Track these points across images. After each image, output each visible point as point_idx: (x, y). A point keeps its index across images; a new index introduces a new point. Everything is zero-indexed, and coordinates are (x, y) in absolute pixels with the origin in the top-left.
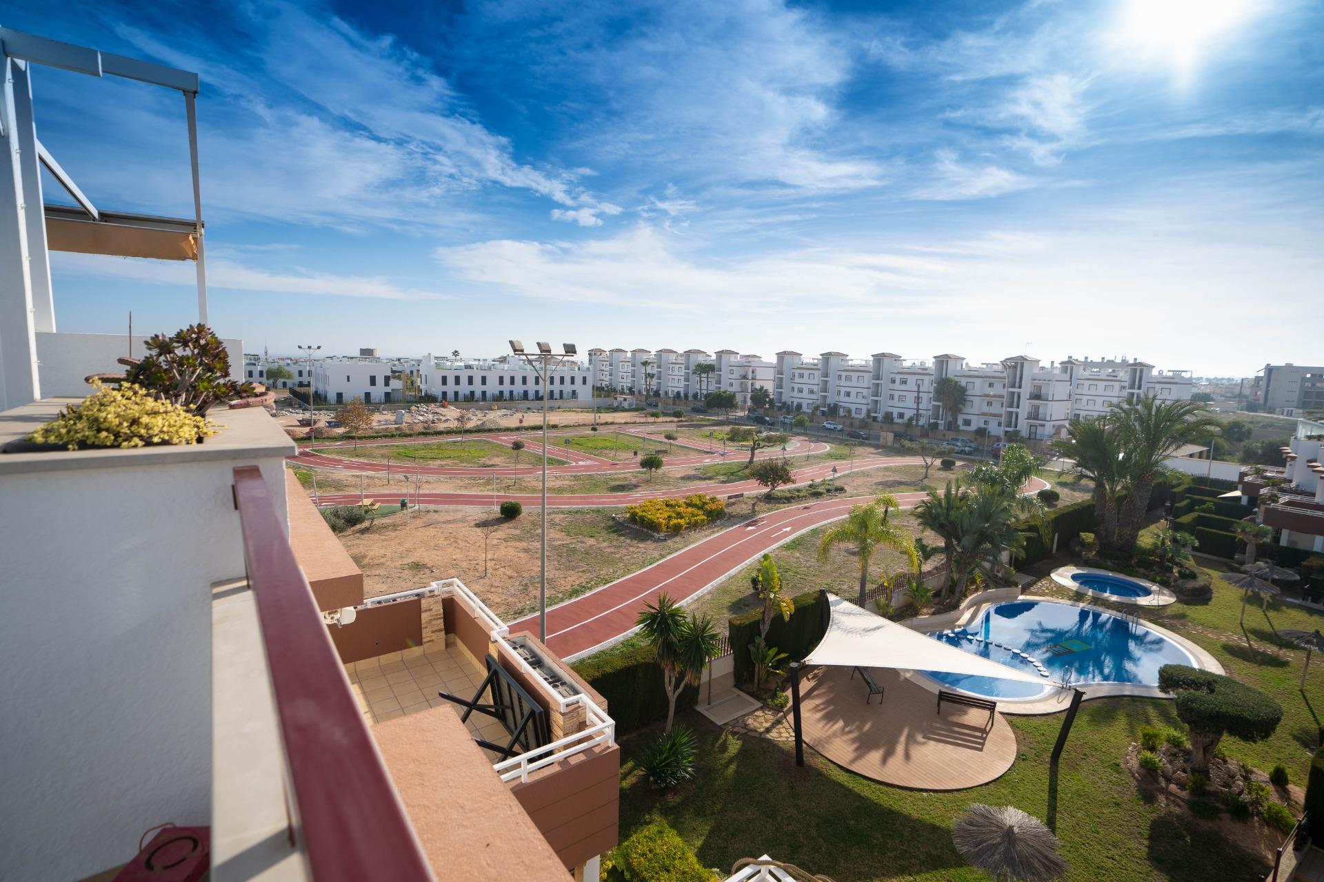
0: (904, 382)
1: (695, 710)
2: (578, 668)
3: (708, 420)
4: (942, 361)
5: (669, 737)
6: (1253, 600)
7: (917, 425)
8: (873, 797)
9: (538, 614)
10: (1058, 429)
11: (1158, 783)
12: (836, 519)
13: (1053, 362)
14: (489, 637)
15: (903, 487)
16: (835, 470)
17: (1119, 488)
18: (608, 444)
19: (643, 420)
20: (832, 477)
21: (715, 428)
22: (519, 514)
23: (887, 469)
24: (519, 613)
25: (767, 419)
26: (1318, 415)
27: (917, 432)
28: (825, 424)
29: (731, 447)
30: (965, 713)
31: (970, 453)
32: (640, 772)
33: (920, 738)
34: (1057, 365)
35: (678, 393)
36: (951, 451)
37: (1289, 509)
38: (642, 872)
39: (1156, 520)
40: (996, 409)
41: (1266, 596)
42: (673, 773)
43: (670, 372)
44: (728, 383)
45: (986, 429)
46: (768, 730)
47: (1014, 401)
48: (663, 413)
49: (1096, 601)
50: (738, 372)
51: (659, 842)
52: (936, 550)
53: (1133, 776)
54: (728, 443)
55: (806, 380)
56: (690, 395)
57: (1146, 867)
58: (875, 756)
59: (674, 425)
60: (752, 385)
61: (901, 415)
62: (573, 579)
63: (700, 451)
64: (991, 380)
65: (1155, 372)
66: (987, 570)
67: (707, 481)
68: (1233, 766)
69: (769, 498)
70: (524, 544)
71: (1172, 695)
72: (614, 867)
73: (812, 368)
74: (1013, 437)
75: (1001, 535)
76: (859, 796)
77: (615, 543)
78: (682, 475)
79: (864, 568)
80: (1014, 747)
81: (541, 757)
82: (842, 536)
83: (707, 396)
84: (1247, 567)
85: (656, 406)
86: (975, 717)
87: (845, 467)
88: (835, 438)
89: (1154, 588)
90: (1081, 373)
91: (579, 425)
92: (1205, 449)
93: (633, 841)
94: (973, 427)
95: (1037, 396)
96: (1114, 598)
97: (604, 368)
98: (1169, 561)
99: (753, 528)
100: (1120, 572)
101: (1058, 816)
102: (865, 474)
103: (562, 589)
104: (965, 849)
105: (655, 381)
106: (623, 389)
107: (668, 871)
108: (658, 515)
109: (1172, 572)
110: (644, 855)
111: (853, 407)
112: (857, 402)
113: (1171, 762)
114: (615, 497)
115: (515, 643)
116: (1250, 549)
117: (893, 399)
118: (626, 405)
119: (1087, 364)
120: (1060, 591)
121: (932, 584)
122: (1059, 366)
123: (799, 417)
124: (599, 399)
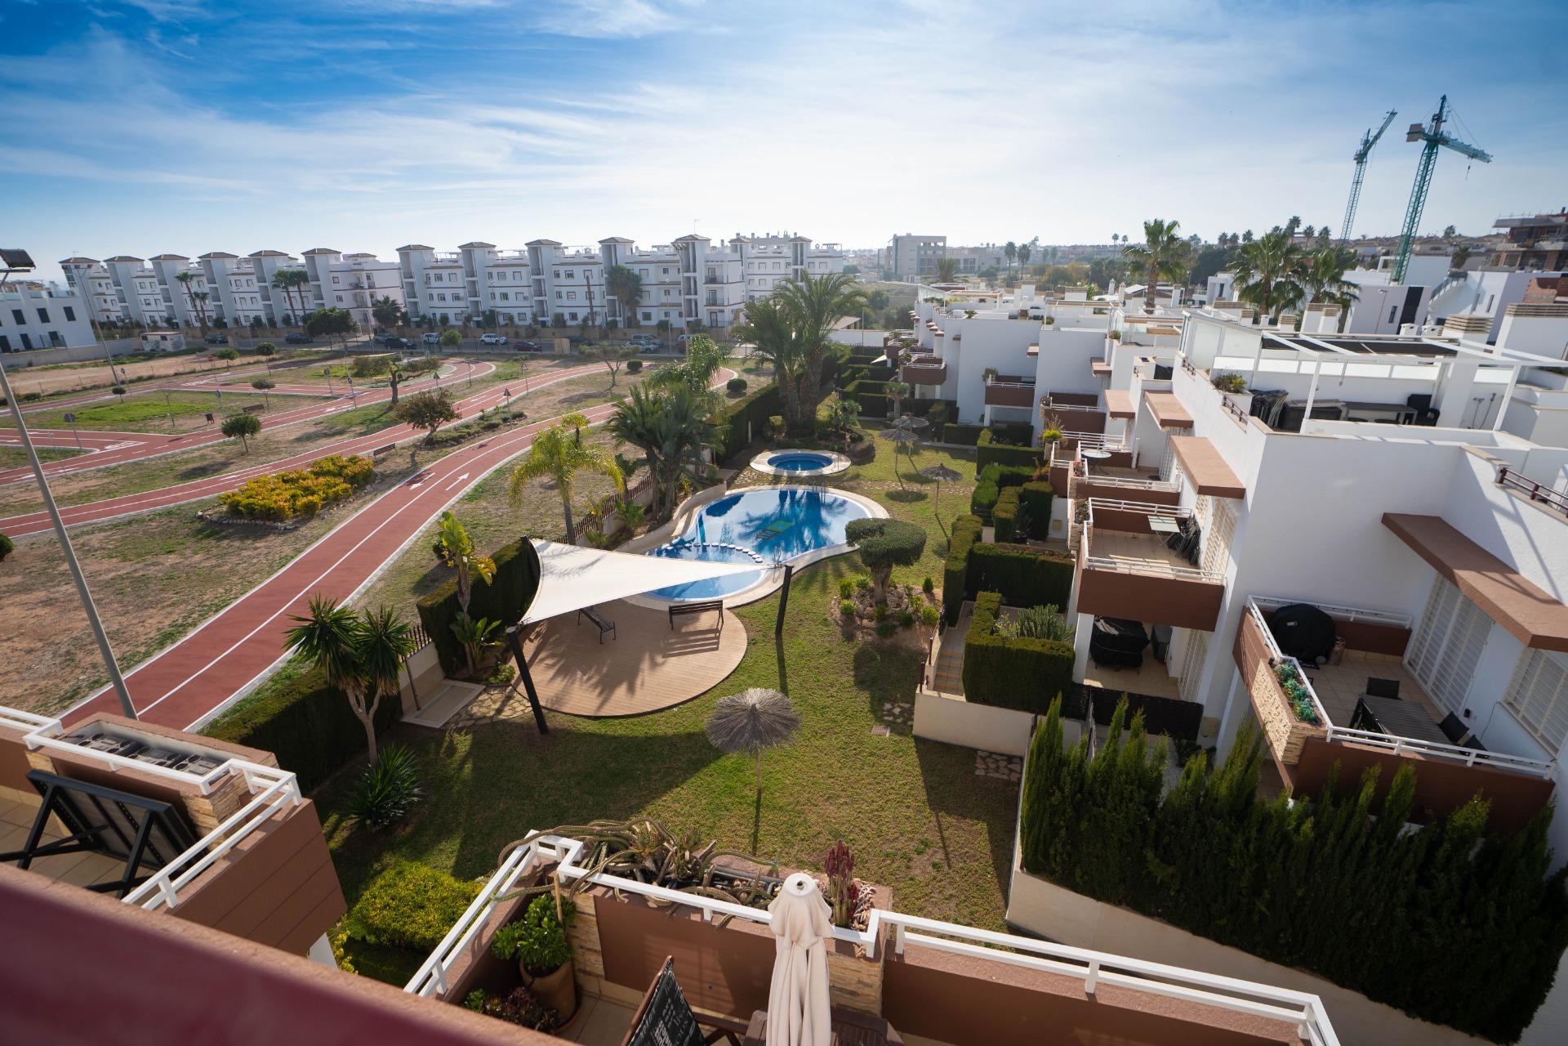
0: (570, 275)
1: (404, 723)
2: (213, 731)
3: (317, 352)
4: (610, 245)
5: (377, 766)
6: (902, 449)
7: (594, 326)
8: (628, 732)
9: (110, 686)
10: (736, 313)
11: (854, 622)
12: (522, 452)
13: (722, 241)
14: (25, 747)
15: (590, 400)
16: (508, 394)
17: (796, 367)
18: (155, 411)
19: (207, 366)
20: (506, 403)
21: (329, 363)
22: (9, 550)
23: (569, 382)
24: (71, 698)
25: (404, 340)
26: (930, 280)
27: (596, 334)
28: (483, 338)
29: (361, 386)
30: (697, 619)
31: (655, 351)
32: (351, 821)
33: (659, 659)
34: (727, 243)
35: (257, 320)
36: (635, 352)
37: (918, 366)
38: (389, 925)
39: (829, 394)
40: (675, 297)
41: (910, 444)
42: (396, 803)
43: (234, 288)
44: (335, 297)
45: (667, 322)
46: (499, 711)
47: (690, 288)
48: (239, 351)
49: (792, 480)
50: (345, 281)
51: (402, 884)
52: (639, 463)
53: (838, 624)
54: (355, 380)
55: (445, 282)
56: (278, 319)
57: (855, 691)
58: (621, 691)
59: (264, 367)
60: (372, 296)
61: (574, 316)
62: (156, 621)
63: (315, 398)
64: (665, 265)
65: (813, 247)
66: (691, 473)
67: (338, 437)
68: (901, 589)
69: (431, 443)
70: (41, 595)
71: (857, 546)
72: (349, 938)
73: (451, 265)
74: (695, 327)
75: (700, 434)
76: (614, 737)
77: (214, 551)
78: (298, 434)
79: (567, 499)
80: (744, 635)
81: (189, 864)
82: (532, 470)
83: (305, 318)
84: (896, 422)
85: (224, 342)
86: (707, 620)
87: (519, 388)
88: (500, 354)
89: (834, 456)
90: (751, 251)
91: (85, 389)
92: (858, 319)
93: (367, 899)
94: (654, 321)
95: (712, 280)
96: (805, 473)
97: (103, 289)
98: (842, 429)
99: (419, 485)
100: (807, 448)
101: (788, 680)
102: (547, 393)
103: (142, 639)
104: (720, 741)
105: (209, 304)
106: (154, 322)
107: (422, 907)
108: (274, 498)
109: (845, 439)
110: (386, 906)
111: (514, 312)
112: (517, 305)
113: (861, 603)
114: (193, 487)
115: (80, 737)
116: (897, 406)
117: (560, 297)
118: (168, 346)
119: (755, 241)
120: (760, 478)
121: (641, 500)
122: (729, 245)
123: (447, 333)
124: (112, 342)
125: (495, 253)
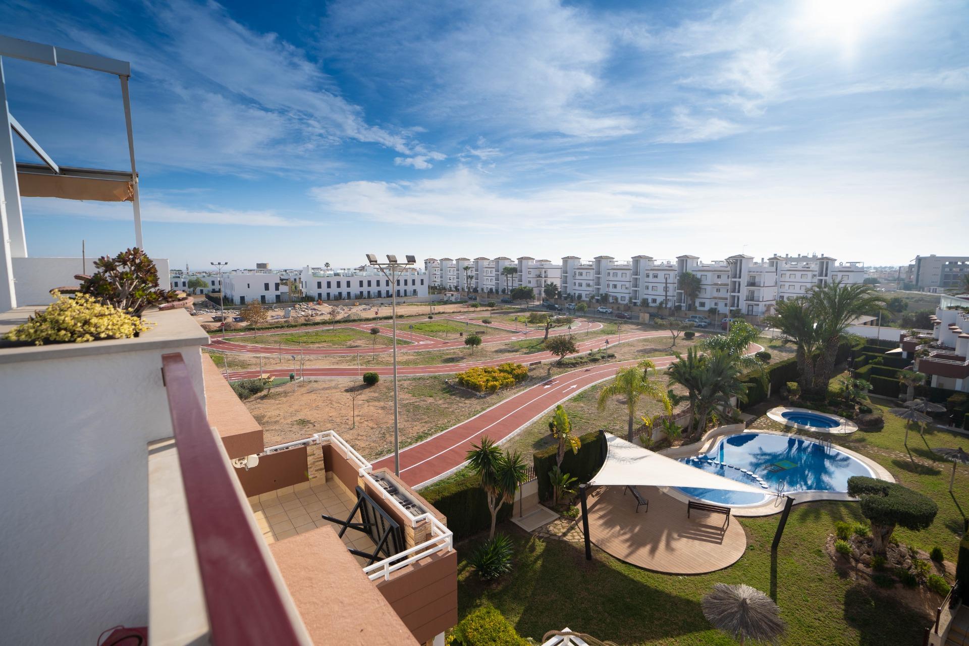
0: (656, 276)
1: (511, 522)
2: (423, 493)
3: (514, 308)
4: (683, 260)
5: (493, 542)
6: (913, 427)
7: (666, 307)
8: (643, 581)
9: (393, 454)
10: (768, 307)
11: (850, 563)
12: (607, 378)
13: (763, 259)
14: (358, 473)
15: (657, 353)
16: (607, 342)
17: (814, 349)
18: (441, 328)
19: (466, 310)
20: (605, 347)
21: (518, 314)
22: (377, 382)
23: (645, 340)
24: (380, 455)
25: (557, 306)
26: (955, 292)
27: (667, 312)
28: (599, 309)
29: (531, 328)
30: (709, 516)
31: (705, 327)
32: (471, 569)
33: (675, 536)
34: (766, 260)
35: (491, 289)
36: (691, 326)
37: (937, 360)
38: (476, 642)
39: (842, 371)
40: (723, 293)
41: (922, 424)
42: (496, 568)
43: (485, 274)
44: (528, 281)
45: (716, 309)
46: (565, 534)
47: (736, 287)
48: (480, 304)
49: (800, 432)
50: (534, 273)
51: (487, 620)
52: (683, 398)
53: (832, 558)
54: (529, 325)
55: (584, 277)
56: (500, 290)
57: (843, 625)
58: (644, 551)
59: (489, 313)
60: (545, 282)
61: (654, 301)
62: (418, 428)
63: (508, 331)
64: (719, 273)
65: (837, 264)
66: (720, 411)
67: (514, 353)
68: (903, 548)
69: (559, 364)
70: (382, 404)
71: (858, 498)
72: (455, 640)
73: (589, 268)
74: (736, 314)
75: (730, 386)
76: (633, 581)
77: (448, 400)
78: (496, 349)
79: (632, 413)
80: (744, 541)
81: (398, 561)
82: (613, 390)
83: (512, 291)
84: (908, 403)
85: (475, 299)
86: (716, 519)
87: (614, 340)
88: (606, 319)
89: (842, 421)
90: (784, 266)
91: (419, 315)
92: (875, 318)
93: (468, 620)
94: (707, 308)
95: (752, 284)
96: (813, 429)
97: (436, 272)
98: (852, 400)
99: (548, 386)
100: (817, 409)
101: (778, 590)
102: (629, 345)
103: (410, 435)
104: (712, 617)
105: (474, 280)
106: (450, 288)
107: (495, 641)
108: (479, 379)
109: (854, 409)
110: (476, 630)
111: (619, 296)
112: (622, 292)
113: (858, 548)
114: (448, 367)
115: (377, 477)
116: (910, 390)
117: (648, 289)
118: (453, 299)
119: (788, 259)
120: (774, 425)
121: (681, 424)
122: (768, 261)
123: (579, 305)
124: (433, 296)
125: (614, 262)
